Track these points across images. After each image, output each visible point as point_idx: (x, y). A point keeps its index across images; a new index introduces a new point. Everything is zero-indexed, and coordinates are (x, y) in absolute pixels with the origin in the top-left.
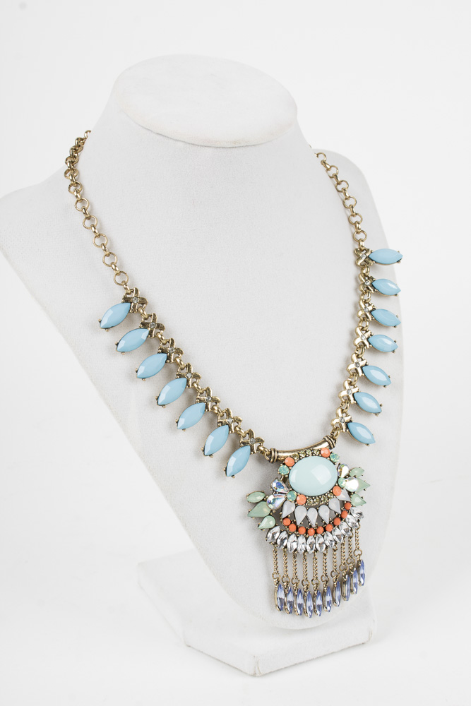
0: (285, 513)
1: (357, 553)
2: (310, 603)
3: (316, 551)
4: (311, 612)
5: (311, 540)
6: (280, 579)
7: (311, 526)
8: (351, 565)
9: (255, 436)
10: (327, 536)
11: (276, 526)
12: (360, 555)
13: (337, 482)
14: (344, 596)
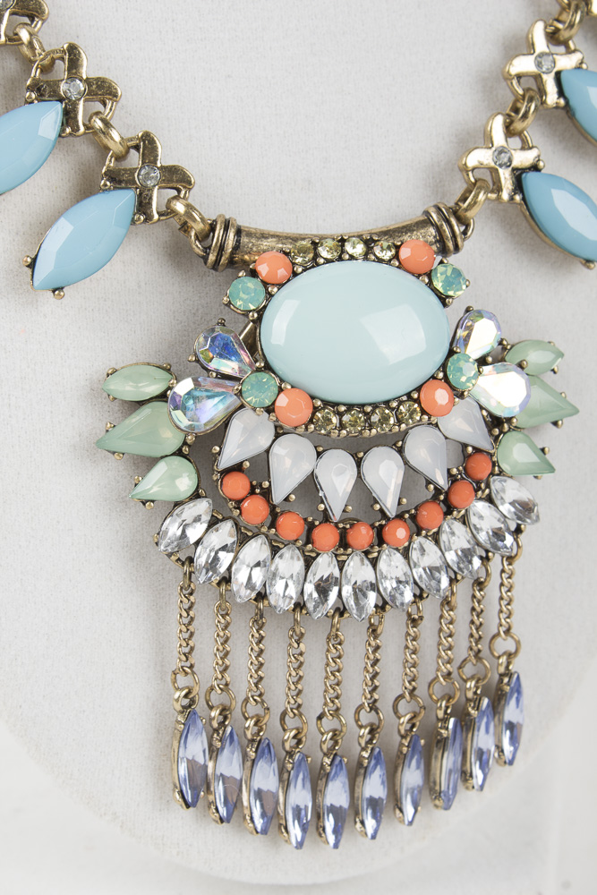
0: (231, 453)
1: (504, 645)
2: (300, 795)
3: (341, 611)
4: (304, 829)
5: (325, 566)
6: (199, 692)
7: (326, 517)
8: (470, 684)
9: (164, 159)
10: (423, 550)
11: (196, 496)
12: (510, 656)
13: (444, 367)
14: (432, 791)
